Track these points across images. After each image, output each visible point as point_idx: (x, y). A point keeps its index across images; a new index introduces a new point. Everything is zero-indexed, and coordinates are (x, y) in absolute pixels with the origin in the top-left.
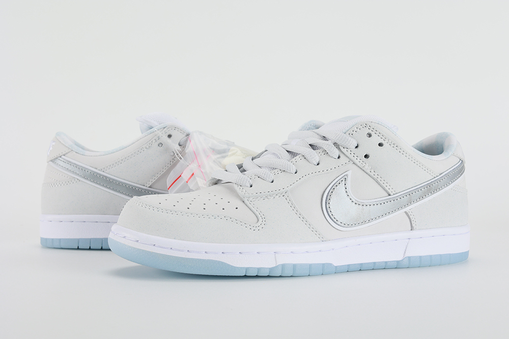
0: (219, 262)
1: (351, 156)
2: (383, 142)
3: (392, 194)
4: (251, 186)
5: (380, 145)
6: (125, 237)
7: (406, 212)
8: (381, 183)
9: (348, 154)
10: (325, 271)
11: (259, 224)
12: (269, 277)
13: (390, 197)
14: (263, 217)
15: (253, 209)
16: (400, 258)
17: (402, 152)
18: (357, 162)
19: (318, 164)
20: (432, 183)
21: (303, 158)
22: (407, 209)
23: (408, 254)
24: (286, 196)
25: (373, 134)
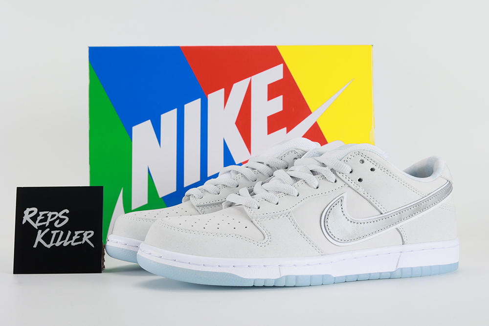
0: (231, 274)
1: (346, 180)
2: (375, 167)
3: (383, 213)
4: (259, 208)
5: (372, 170)
6: (150, 254)
7: (397, 229)
8: (374, 203)
9: (343, 178)
10: (324, 282)
11: (265, 241)
12: (274, 287)
13: (382, 215)
14: (269, 234)
15: (260, 228)
16: (393, 269)
17: (392, 176)
18: (352, 185)
19: (317, 188)
20: (421, 203)
21: (304, 183)
22: (398, 226)
23: (400, 266)
24: (289, 216)
25: (365, 160)
